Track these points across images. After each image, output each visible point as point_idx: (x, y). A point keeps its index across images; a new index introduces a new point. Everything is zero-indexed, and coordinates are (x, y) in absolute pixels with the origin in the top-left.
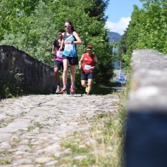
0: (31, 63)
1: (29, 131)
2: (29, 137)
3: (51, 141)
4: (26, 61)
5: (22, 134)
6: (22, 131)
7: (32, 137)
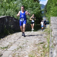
0: (16, 21)
1: (18, 50)
2: (18, 53)
3: (25, 54)
4: (14, 20)
5: (15, 51)
6: (15, 50)
7: (19, 53)
